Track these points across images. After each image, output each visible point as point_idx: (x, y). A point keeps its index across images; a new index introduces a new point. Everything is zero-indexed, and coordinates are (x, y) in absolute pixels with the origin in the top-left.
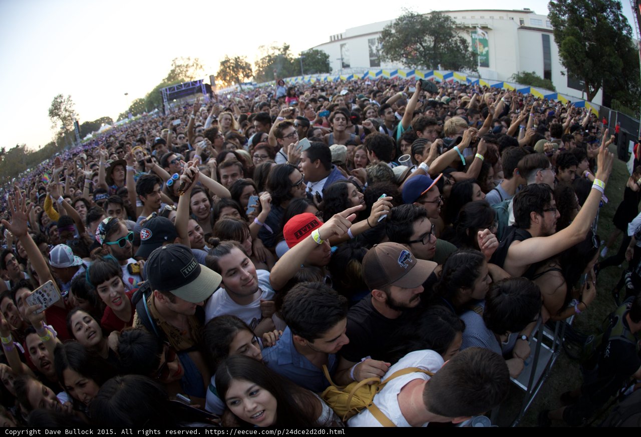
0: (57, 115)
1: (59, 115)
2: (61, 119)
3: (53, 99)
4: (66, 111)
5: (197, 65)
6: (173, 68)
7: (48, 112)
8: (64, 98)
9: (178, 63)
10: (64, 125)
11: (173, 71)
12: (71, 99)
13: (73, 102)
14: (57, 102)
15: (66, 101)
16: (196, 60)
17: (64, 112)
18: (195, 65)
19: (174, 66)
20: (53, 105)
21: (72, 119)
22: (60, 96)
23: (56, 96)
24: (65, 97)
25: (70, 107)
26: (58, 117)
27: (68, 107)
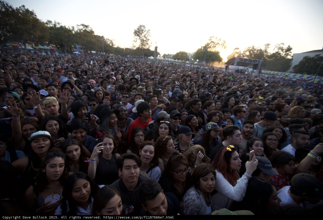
0: (138, 35)
1: (140, 37)
2: (141, 40)
3: (139, 26)
4: (145, 37)
5: (223, 45)
6: (209, 42)
7: (134, 31)
8: (145, 29)
9: (213, 40)
10: (141, 44)
11: (208, 44)
12: (149, 32)
13: (150, 34)
14: (141, 29)
15: (146, 31)
16: (224, 42)
17: (143, 37)
18: (222, 45)
19: (210, 41)
20: (138, 29)
21: (147, 44)
22: (144, 26)
23: (141, 25)
24: (147, 29)
25: (148, 36)
26: (139, 37)
27: (146, 36)
